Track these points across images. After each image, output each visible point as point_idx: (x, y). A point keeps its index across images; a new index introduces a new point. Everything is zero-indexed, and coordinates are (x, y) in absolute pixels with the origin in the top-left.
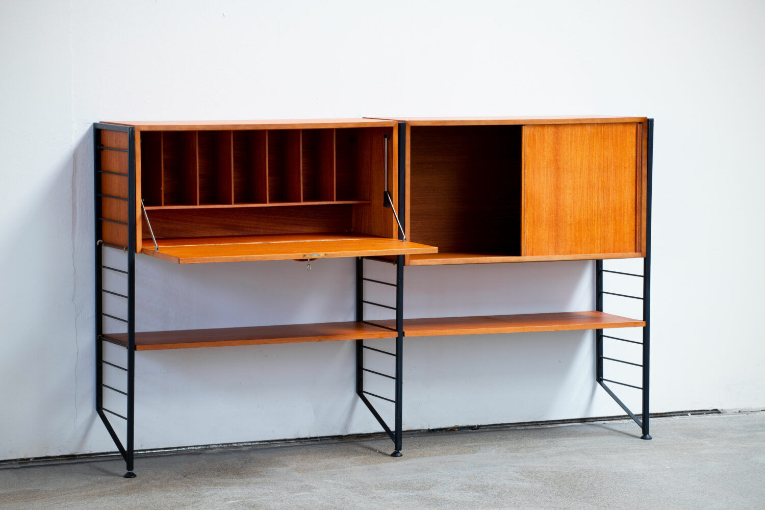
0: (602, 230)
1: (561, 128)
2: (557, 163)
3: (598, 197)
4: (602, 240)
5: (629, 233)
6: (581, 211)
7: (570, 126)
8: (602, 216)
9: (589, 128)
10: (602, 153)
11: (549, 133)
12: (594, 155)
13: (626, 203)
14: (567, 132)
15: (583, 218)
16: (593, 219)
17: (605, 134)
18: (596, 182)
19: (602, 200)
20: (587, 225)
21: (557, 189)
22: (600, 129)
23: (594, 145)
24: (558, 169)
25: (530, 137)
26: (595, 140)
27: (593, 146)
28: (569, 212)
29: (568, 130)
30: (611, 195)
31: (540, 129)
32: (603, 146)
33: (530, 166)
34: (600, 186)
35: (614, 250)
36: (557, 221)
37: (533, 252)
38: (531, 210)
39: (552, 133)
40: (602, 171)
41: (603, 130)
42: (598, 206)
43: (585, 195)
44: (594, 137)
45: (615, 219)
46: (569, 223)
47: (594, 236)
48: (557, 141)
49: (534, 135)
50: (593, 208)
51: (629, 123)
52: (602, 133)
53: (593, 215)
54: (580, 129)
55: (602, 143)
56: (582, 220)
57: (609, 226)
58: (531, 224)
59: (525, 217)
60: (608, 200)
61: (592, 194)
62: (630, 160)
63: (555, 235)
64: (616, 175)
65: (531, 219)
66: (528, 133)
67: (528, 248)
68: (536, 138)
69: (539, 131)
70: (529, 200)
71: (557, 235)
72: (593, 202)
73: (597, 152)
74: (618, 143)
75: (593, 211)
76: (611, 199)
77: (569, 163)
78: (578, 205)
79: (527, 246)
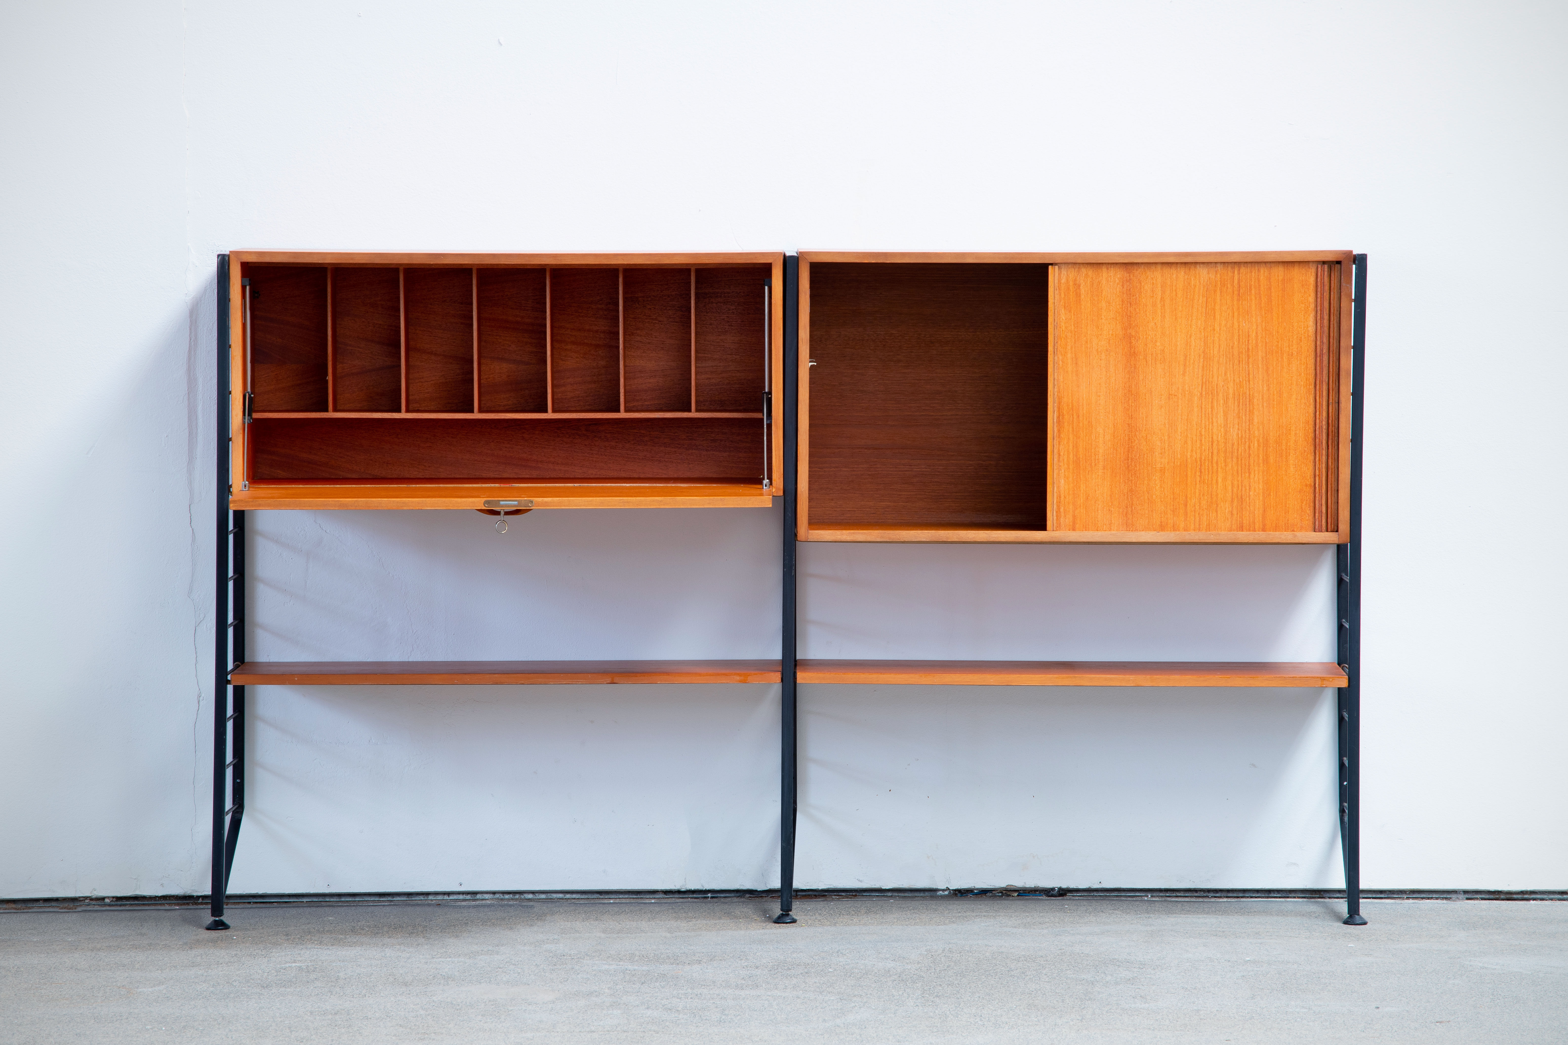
0: (1236, 483)
1: (1138, 272)
2: (1130, 343)
3: (1225, 414)
4: (1235, 504)
5: (1301, 492)
6: (1186, 442)
7: (1159, 267)
8: (1236, 454)
9: (1203, 273)
10: (1236, 325)
11: (1111, 280)
12: (1217, 328)
13: (1293, 428)
14: (1153, 280)
15: (1191, 456)
16: (1215, 459)
17: (1242, 284)
18: (1221, 384)
19: (1236, 421)
20: (1201, 472)
21: (1132, 396)
22: (1230, 274)
23: (1217, 307)
24: (1132, 354)
25: (1068, 289)
26: (1218, 298)
27: (1214, 309)
28: (1159, 443)
29: (1157, 275)
30: (1256, 413)
31: (1090, 272)
32: (1238, 309)
33: (1069, 347)
34: (1231, 391)
35: (1264, 525)
36: (1130, 462)
37: (1074, 523)
38: (1071, 436)
39: (1117, 281)
40: (1236, 362)
41: (1236, 277)
42: (1226, 432)
43: (1196, 410)
44: (1215, 291)
45: (1266, 460)
46: (1159, 466)
47: (1217, 495)
48: (1130, 297)
49: (1077, 286)
50: (1215, 438)
51: (1300, 262)
52: (1236, 281)
53: (1215, 452)
54: (1183, 273)
55: (1235, 303)
56: (1189, 460)
57: (1252, 476)
58: (1071, 467)
59: (1056, 451)
60: (1251, 421)
61: (1212, 408)
62: (1301, 341)
63: (1125, 491)
64: (1267, 370)
65: (1071, 456)
66: (1063, 281)
67: (1063, 514)
68: (1083, 291)
69: (1087, 275)
70: (1066, 417)
71: (1131, 490)
72: (1215, 424)
73: (1223, 323)
74: (1273, 303)
75: (1215, 444)
76: (1256, 420)
77: (1158, 344)
78: (1179, 430)
79: (1062, 510)
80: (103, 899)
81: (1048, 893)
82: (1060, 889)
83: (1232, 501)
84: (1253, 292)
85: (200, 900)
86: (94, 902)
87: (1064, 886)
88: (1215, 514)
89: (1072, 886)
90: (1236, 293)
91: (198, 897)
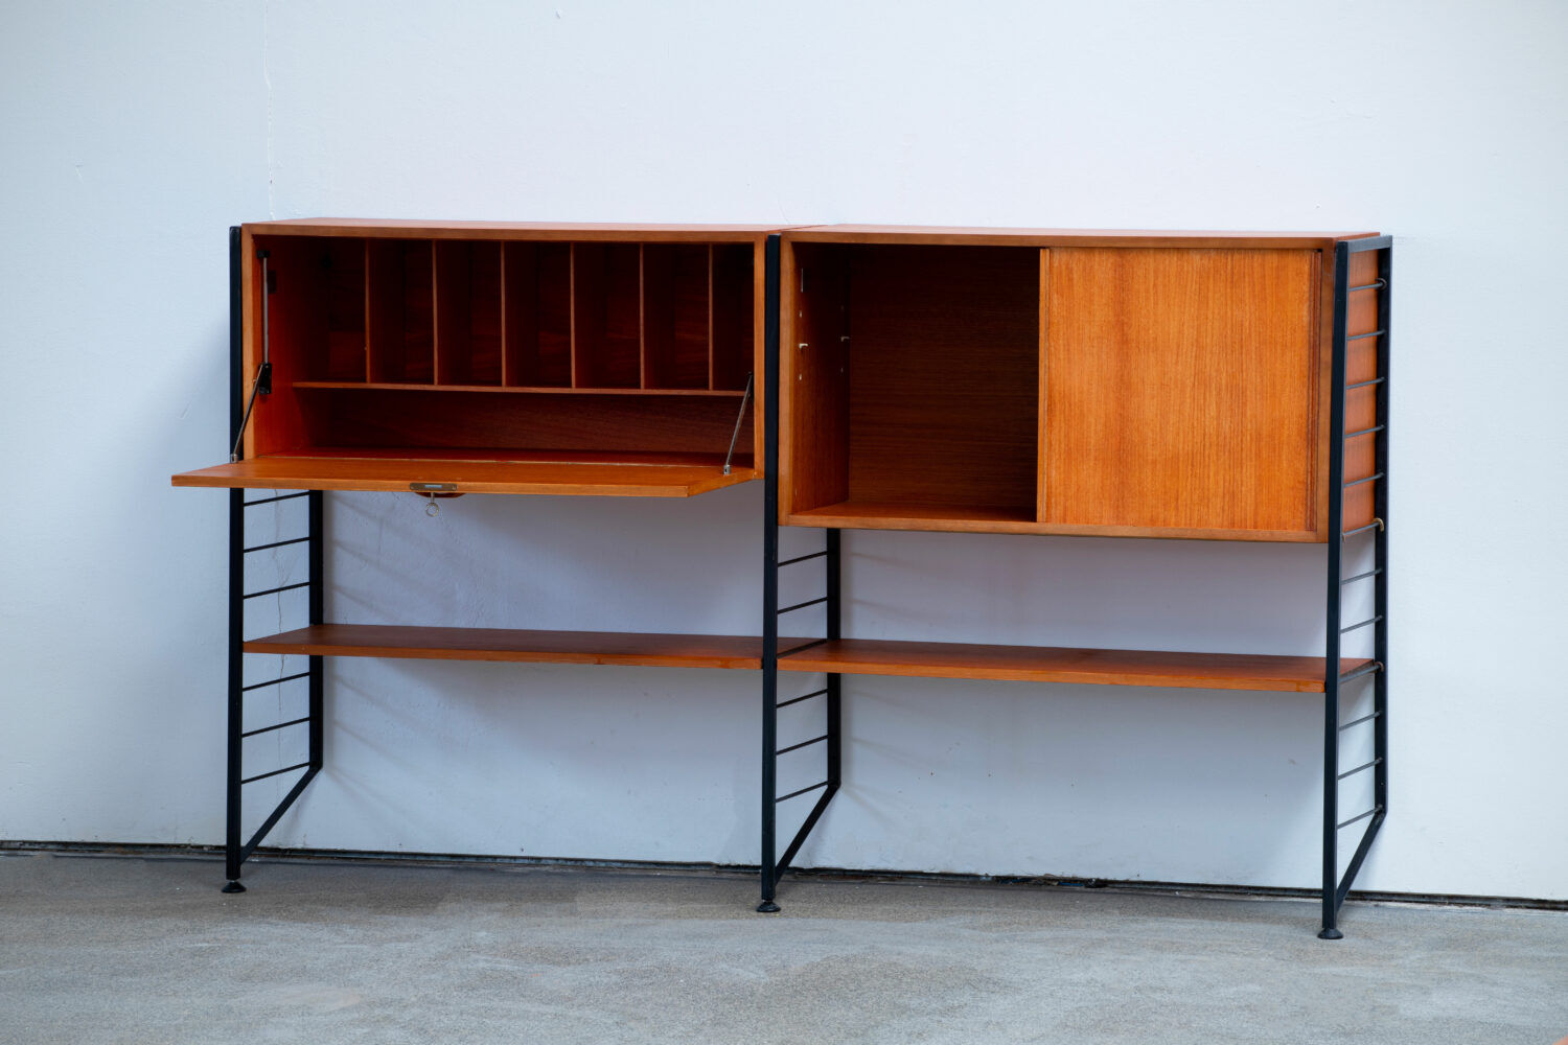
0: (1228, 478)
1: (1131, 257)
2: (1123, 330)
3: (1218, 406)
4: (1227, 499)
5: (1293, 489)
6: (1178, 434)
7: (1152, 252)
8: (1228, 447)
9: (1196, 259)
10: (1229, 313)
11: (1103, 265)
12: (1210, 317)
13: (1286, 422)
14: (1146, 265)
15: (1183, 448)
16: (1207, 452)
17: (1235, 271)
18: (1214, 374)
19: (1229, 413)
21: (1124, 386)
22: (1224, 260)
23: (1210, 295)
24: (1124, 341)
25: (1061, 273)
26: (1211, 285)
27: (1207, 297)
28: (1150, 434)
29: (1150, 261)
30: (1248, 404)
31: (1083, 256)
32: (1232, 296)
33: (1061, 334)
34: (1224, 382)
35: (1256, 523)
36: (1121, 453)
37: (1065, 515)
38: (1063, 424)
39: (1109, 265)
40: (1229, 352)
41: (1230, 263)
42: (1218, 424)
43: (1188, 400)
44: (1208, 277)
46: (1150, 458)
47: (1208, 490)
48: (1122, 285)
49: (1070, 271)
50: (1207, 430)
51: (1294, 250)
52: (1229, 267)
53: (1207, 444)
54: (1175, 259)
55: (1229, 290)
56: (1181, 452)
57: (1244, 471)
58: (1062, 457)
59: (1046, 440)
60: (1243, 414)
61: (1205, 399)
62: (1295, 331)
63: (1117, 483)
64: (1261, 361)
65: (1063, 446)
66: (1056, 265)
67: (1054, 505)
68: (1075, 276)
69: (1079, 260)
70: (1058, 406)
71: (1123, 483)
72: (1207, 416)
73: (1216, 311)
74: (1267, 291)
75: (1207, 437)
76: (1249, 413)
77: (1151, 332)
78: (1171, 422)
79: (1053, 500)
80: (202, 847)
81: (1086, 883)
82: (1098, 880)
83: (1224, 497)
84: (1247, 279)
85: (288, 853)
86: (194, 850)
87: (1102, 877)
88: (1206, 510)
89: (1111, 877)
90: (1229, 280)
91: (286, 850)
